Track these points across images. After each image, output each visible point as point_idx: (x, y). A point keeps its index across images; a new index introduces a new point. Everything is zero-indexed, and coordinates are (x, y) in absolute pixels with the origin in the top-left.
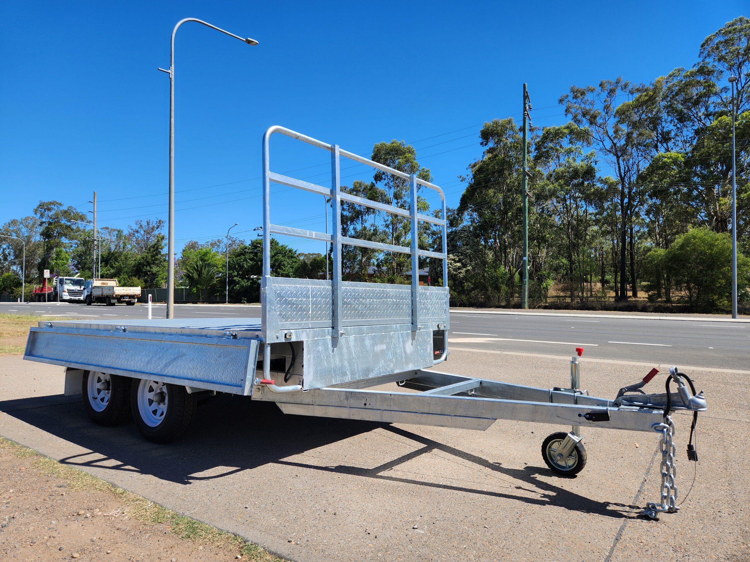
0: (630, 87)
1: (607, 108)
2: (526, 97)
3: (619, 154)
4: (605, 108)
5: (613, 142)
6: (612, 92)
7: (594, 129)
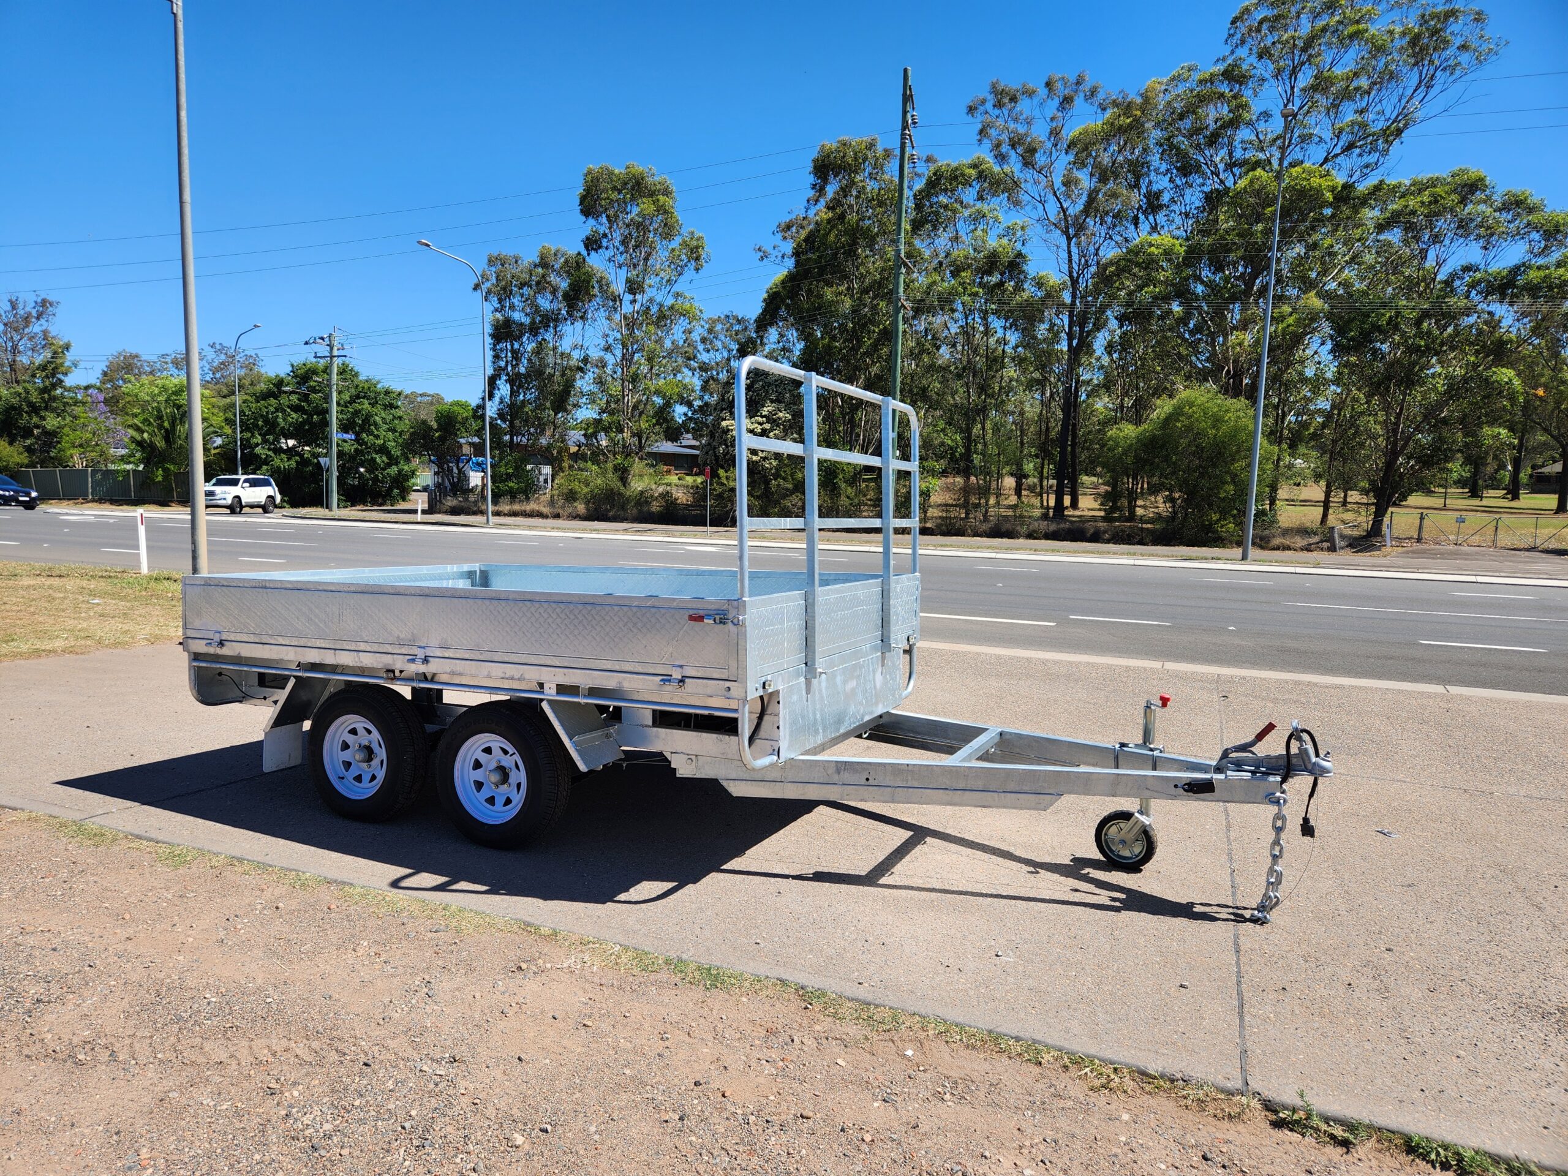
0: (1101, 96)
1: (1055, 133)
2: (907, 98)
3: (1071, 231)
4: (1051, 133)
5: (1062, 207)
6: (1067, 101)
7: (1029, 177)
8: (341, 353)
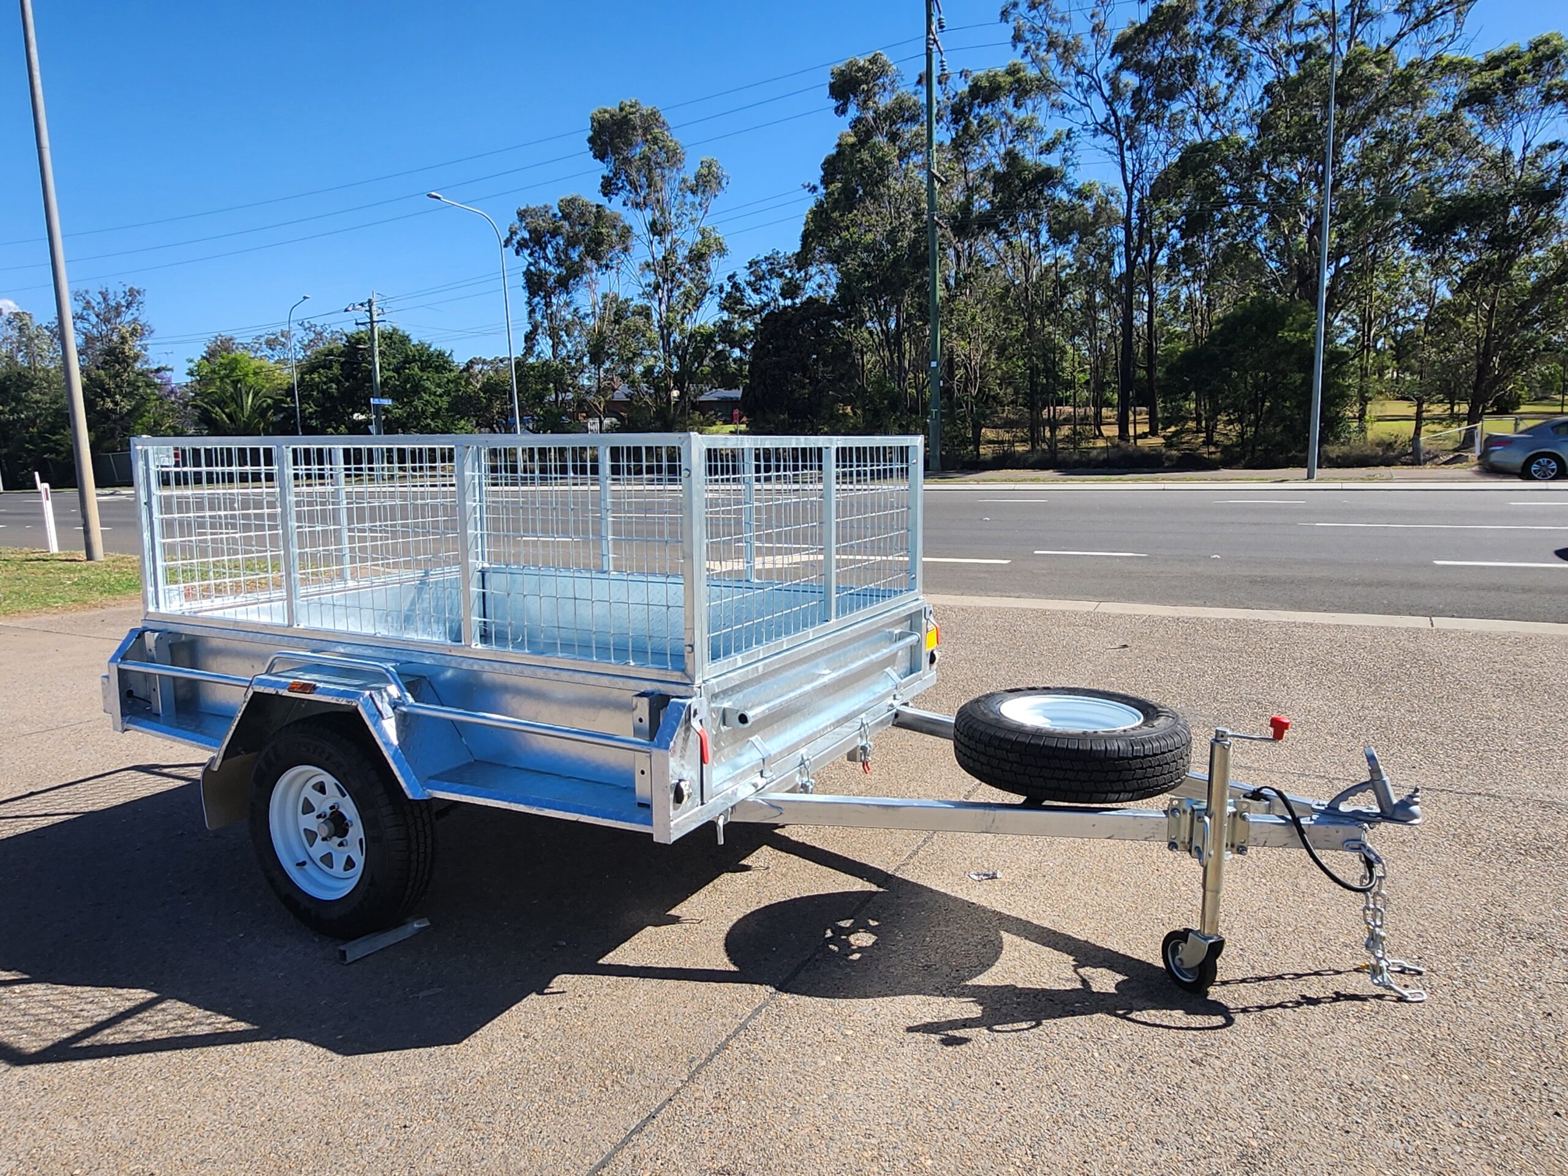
3: (1124, 135)
4: (1093, 31)
5: (1111, 109)
8: (381, 318)
